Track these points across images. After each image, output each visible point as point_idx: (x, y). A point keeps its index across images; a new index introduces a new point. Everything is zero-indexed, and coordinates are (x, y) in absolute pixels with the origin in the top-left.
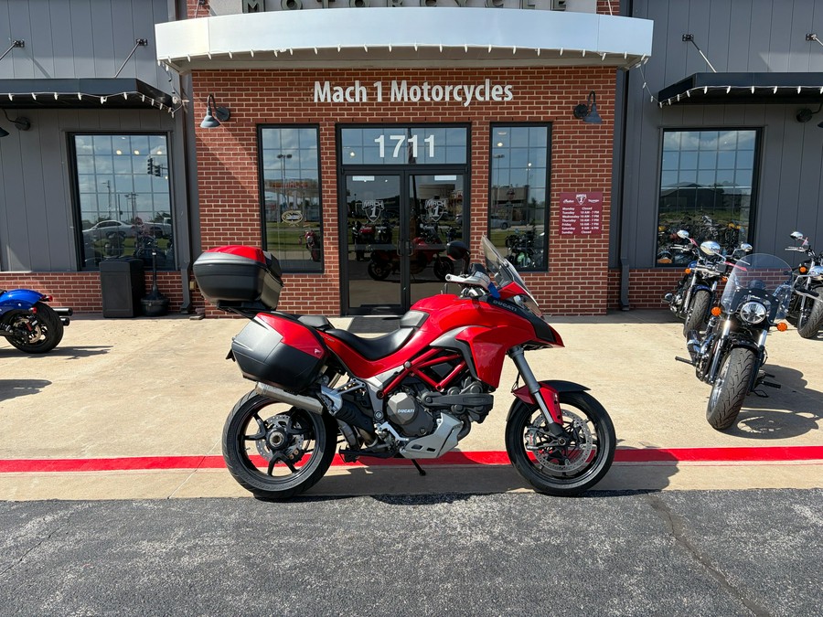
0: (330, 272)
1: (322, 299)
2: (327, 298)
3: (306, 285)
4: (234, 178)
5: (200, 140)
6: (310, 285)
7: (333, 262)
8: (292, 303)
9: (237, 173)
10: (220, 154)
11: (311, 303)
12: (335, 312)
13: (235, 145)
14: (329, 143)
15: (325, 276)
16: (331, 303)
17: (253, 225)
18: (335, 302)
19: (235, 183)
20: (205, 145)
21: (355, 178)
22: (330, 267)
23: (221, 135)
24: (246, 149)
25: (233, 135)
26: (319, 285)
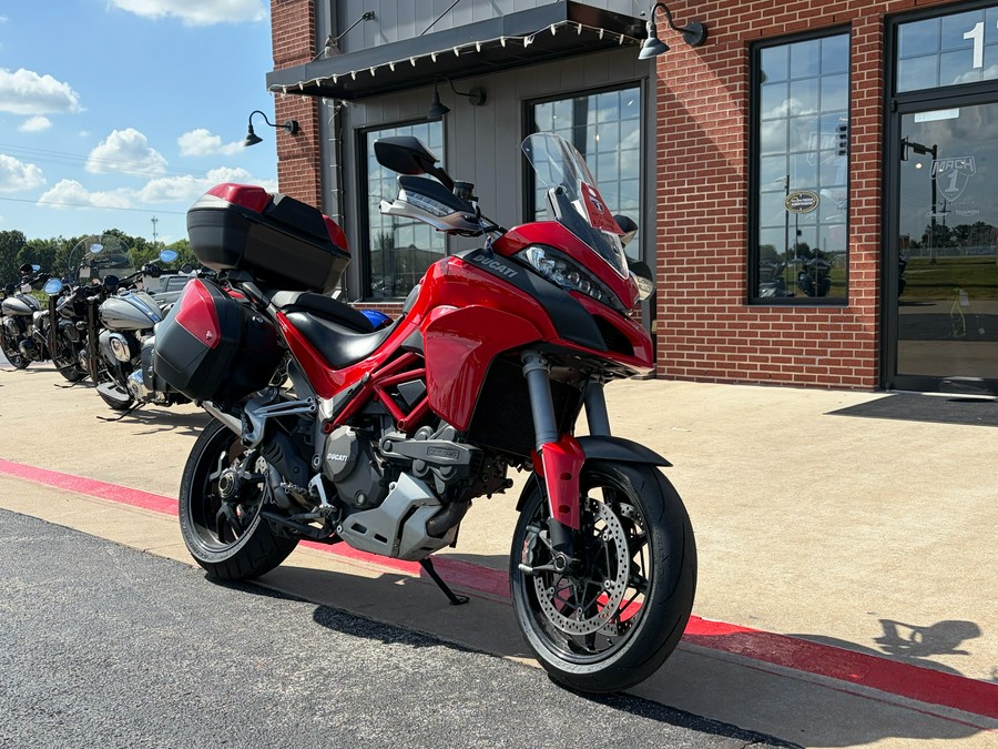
0: (858, 302)
1: (842, 354)
2: (850, 354)
3: (814, 327)
4: (709, 141)
5: (663, 83)
6: (821, 327)
7: (865, 284)
8: (789, 360)
9: (713, 132)
10: (690, 103)
11: (821, 362)
12: (865, 381)
13: (712, 83)
14: (870, 57)
15: (850, 311)
16: (856, 363)
17: (733, 220)
18: (866, 361)
19: (710, 149)
20: (669, 91)
21: (920, 118)
22: (858, 293)
23: (693, 70)
24: (729, 89)
25: (711, 67)
26: (838, 328)
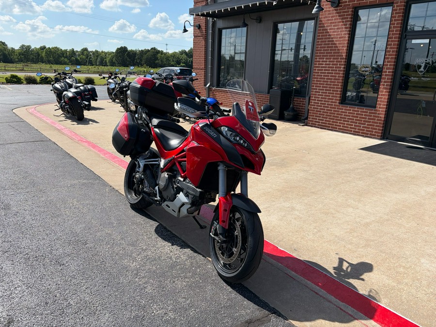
0: (380, 108)
1: (371, 125)
2: (374, 126)
3: (362, 115)
4: (335, 44)
5: (321, 21)
6: (365, 115)
7: (383, 102)
8: (352, 125)
9: (336, 41)
10: (330, 29)
11: (363, 127)
12: (377, 136)
13: (339, 22)
14: (399, 17)
15: (376, 110)
16: (376, 129)
17: (340, 73)
18: (379, 128)
19: (335, 47)
20: (323, 24)
21: (414, 41)
22: (380, 104)
23: (332, 17)
24: (345, 25)
25: (339, 16)
26: (371, 116)
